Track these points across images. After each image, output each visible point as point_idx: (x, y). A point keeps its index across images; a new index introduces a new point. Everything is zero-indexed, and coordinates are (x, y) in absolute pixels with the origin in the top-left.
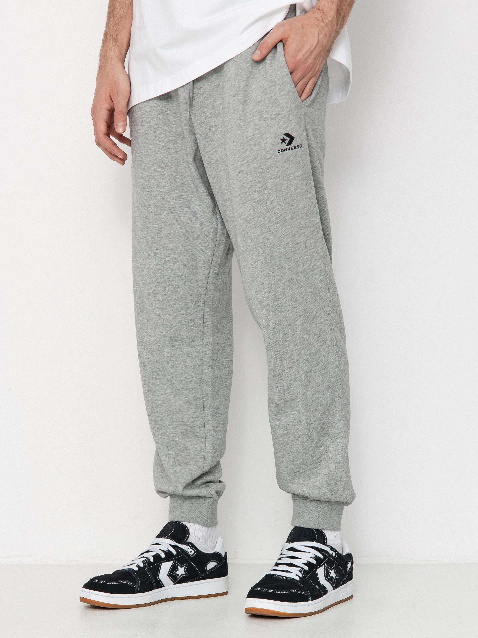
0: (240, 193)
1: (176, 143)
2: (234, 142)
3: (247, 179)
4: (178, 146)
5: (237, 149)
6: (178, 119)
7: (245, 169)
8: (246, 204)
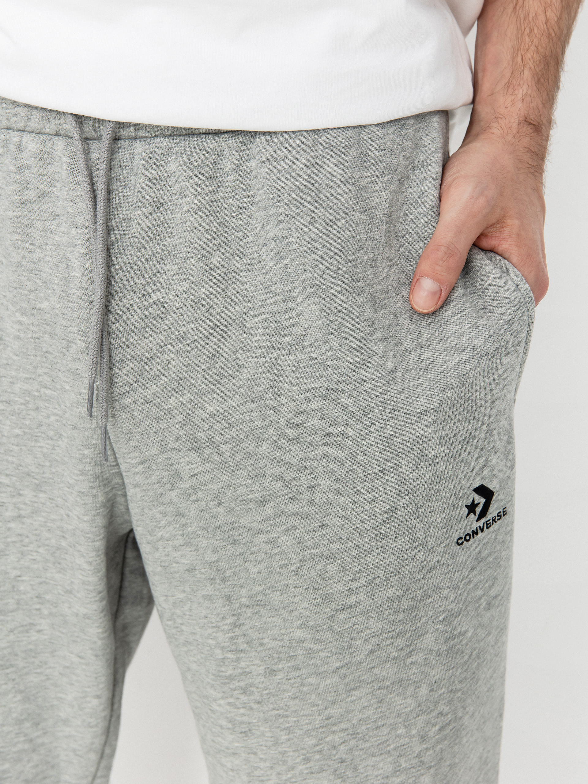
0: (337, 665)
1: (20, 495)
2: (323, 525)
3: (365, 629)
4: (25, 504)
5: (334, 546)
6: (25, 433)
7: (359, 603)
8: (356, 693)
